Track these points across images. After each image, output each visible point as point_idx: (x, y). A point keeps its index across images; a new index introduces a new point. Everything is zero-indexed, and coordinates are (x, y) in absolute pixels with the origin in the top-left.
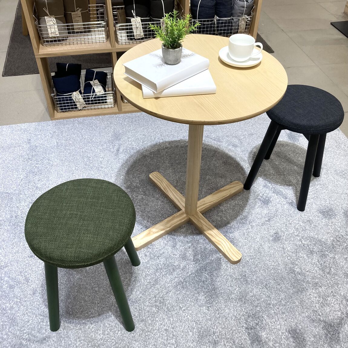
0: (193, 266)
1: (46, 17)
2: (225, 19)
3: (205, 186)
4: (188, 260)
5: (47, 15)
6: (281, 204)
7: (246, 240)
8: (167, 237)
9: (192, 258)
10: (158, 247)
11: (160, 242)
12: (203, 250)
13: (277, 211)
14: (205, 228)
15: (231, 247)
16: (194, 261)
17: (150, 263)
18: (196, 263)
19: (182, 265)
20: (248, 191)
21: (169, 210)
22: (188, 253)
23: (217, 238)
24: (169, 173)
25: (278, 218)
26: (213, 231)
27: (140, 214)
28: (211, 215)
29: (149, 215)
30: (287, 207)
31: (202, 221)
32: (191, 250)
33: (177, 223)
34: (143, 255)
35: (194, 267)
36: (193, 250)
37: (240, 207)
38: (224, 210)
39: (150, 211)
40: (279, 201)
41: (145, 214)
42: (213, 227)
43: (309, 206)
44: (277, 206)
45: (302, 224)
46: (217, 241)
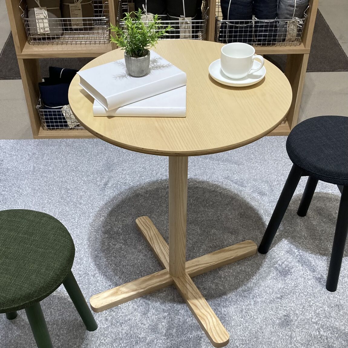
0: (163, 341)
1: (35, 9)
2: (266, 21)
3: (206, 242)
4: (158, 333)
5: (37, 6)
6: (305, 278)
7: (243, 319)
8: (139, 301)
9: (165, 332)
10: (125, 311)
11: (128, 305)
12: (180, 324)
13: (296, 287)
14: (189, 295)
15: (218, 324)
16: (165, 335)
17: (109, 330)
18: (167, 339)
19: (148, 338)
20: (264, 255)
21: (150, 267)
22: (160, 324)
23: (203, 311)
24: (163, 219)
25: (295, 296)
26: (200, 300)
27: (113, 267)
28: (203, 281)
29: (124, 270)
30: (312, 283)
31: (188, 286)
32: (166, 321)
33: (155, 284)
34: (103, 319)
35: (164, 343)
36: (169, 322)
37: (247, 275)
38: (223, 276)
39: (126, 265)
40: (303, 274)
41: (119, 268)
42: (201, 295)
43: (344, 286)
44: (299, 280)
45: (326, 309)
46: (200, 314)
